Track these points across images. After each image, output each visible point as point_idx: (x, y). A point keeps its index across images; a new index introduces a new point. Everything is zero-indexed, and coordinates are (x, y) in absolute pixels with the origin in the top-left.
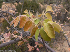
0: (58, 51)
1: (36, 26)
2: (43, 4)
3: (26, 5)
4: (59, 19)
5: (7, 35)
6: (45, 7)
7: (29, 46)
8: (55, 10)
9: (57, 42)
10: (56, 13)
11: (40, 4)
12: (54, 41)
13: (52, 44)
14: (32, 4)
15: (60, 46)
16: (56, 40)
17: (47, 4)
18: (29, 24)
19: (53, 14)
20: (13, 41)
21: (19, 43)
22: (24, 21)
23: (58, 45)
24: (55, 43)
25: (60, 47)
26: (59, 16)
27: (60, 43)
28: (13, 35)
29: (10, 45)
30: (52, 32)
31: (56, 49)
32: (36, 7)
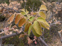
0: (57, 45)
1: (29, 22)
2: (46, 2)
3: (30, 3)
4: (60, 16)
5: (6, 29)
6: (47, 4)
7: (29, 39)
8: (56, 7)
9: (56, 37)
10: (57, 10)
11: (43, 1)
12: (54, 36)
13: (52, 38)
14: (35, 2)
15: (59, 41)
16: (56, 36)
17: (49, 2)
18: (23, 21)
19: (54, 11)
20: (15, 34)
21: (20, 35)
22: (19, 18)
23: (57, 40)
24: (55, 38)
25: (59, 43)
26: (60, 13)
27: (59, 38)
28: (13, 29)
29: (12, 37)
30: (40, 29)
31: (55, 43)
32: (39, 5)
